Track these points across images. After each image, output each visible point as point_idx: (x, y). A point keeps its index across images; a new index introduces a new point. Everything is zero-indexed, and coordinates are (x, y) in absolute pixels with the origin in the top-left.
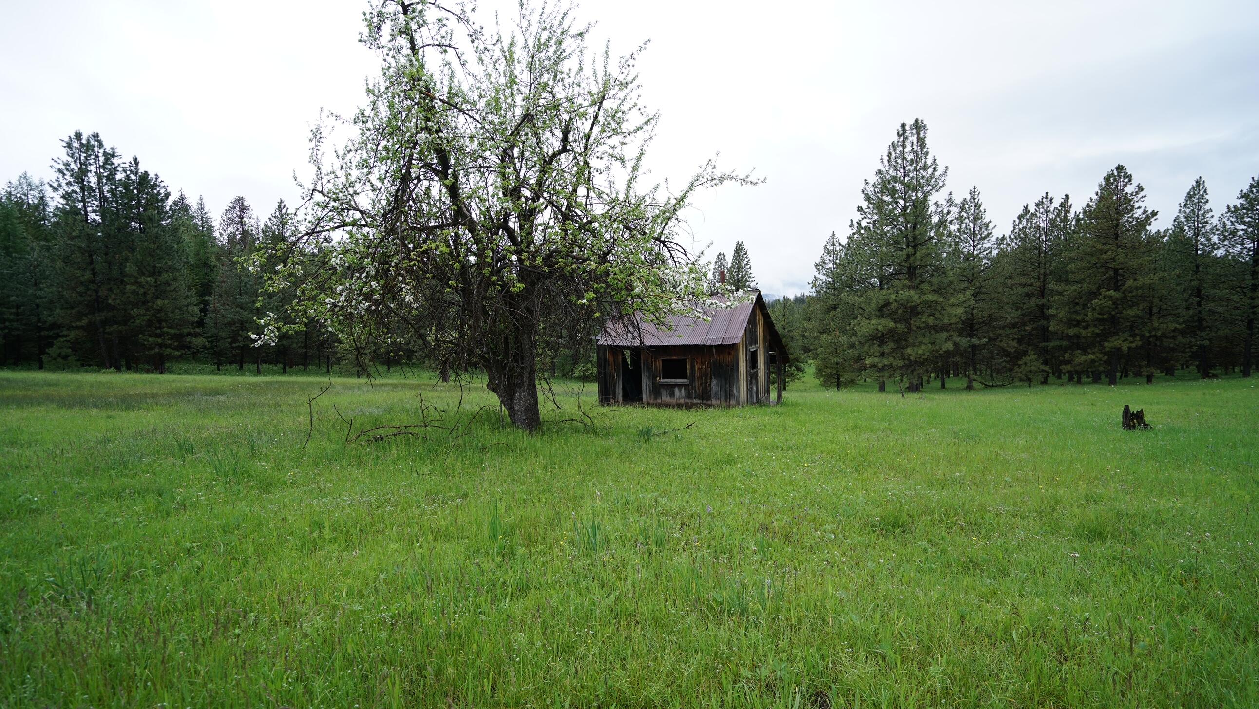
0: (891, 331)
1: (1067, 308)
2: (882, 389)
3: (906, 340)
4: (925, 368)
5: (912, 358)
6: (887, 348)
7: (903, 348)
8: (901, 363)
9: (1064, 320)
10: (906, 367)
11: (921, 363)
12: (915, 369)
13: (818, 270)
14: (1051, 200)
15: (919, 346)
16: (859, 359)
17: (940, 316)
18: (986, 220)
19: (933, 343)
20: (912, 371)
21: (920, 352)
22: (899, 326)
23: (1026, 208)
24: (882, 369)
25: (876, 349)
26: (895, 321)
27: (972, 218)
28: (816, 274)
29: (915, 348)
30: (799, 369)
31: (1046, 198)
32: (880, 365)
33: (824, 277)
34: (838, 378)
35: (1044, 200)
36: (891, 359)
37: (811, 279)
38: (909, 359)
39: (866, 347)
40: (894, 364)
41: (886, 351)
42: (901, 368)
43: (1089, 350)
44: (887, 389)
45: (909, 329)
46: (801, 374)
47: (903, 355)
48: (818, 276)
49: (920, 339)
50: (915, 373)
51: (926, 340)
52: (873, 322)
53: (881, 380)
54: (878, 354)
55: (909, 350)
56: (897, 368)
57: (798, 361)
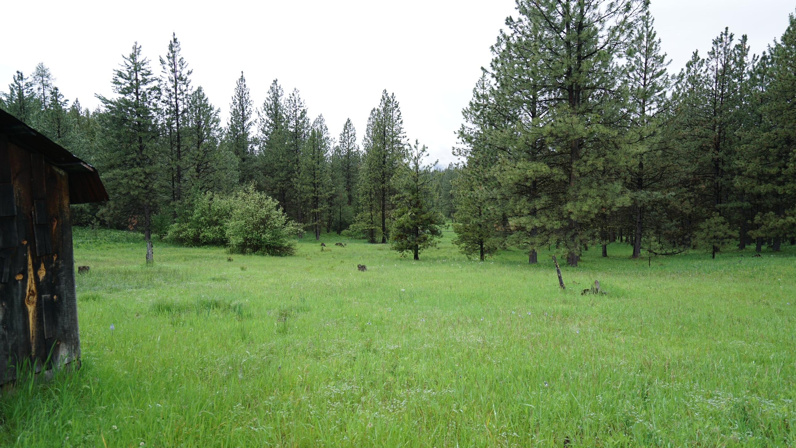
0: (546, 180)
1: (758, 160)
2: (533, 258)
3: (564, 193)
4: (590, 232)
5: (573, 217)
6: (538, 204)
7: (561, 203)
8: (557, 225)
9: (755, 174)
10: (565, 230)
11: (583, 226)
12: (576, 234)
13: (466, 117)
14: (731, 36)
15: (584, 200)
16: (504, 220)
17: (614, 157)
18: (661, 53)
19: (603, 197)
20: (573, 237)
21: (585, 208)
22: (555, 170)
23: (695, 54)
24: (534, 231)
25: (523, 204)
26: (551, 166)
27: (643, 51)
28: (464, 121)
29: (578, 203)
30: (434, 232)
31: (726, 34)
32: (529, 227)
33: (473, 126)
34: (481, 243)
35: (724, 36)
36: (544, 219)
37: (458, 128)
38: (569, 219)
39: (511, 202)
40: (548, 226)
41: (538, 207)
42: (558, 231)
43: (787, 212)
44: (539, 259)
45: (570, 176)
46: (436, 239)
47: (560, 213)
48: (466, 124)
49: (584, 191)
50: (577, 239)
51: (593, 192)
52: (520, 164)
53: (530, 248)
54: (526, 212)
55: (569, 206)
56: (553, 231)
57: (432, 222)
